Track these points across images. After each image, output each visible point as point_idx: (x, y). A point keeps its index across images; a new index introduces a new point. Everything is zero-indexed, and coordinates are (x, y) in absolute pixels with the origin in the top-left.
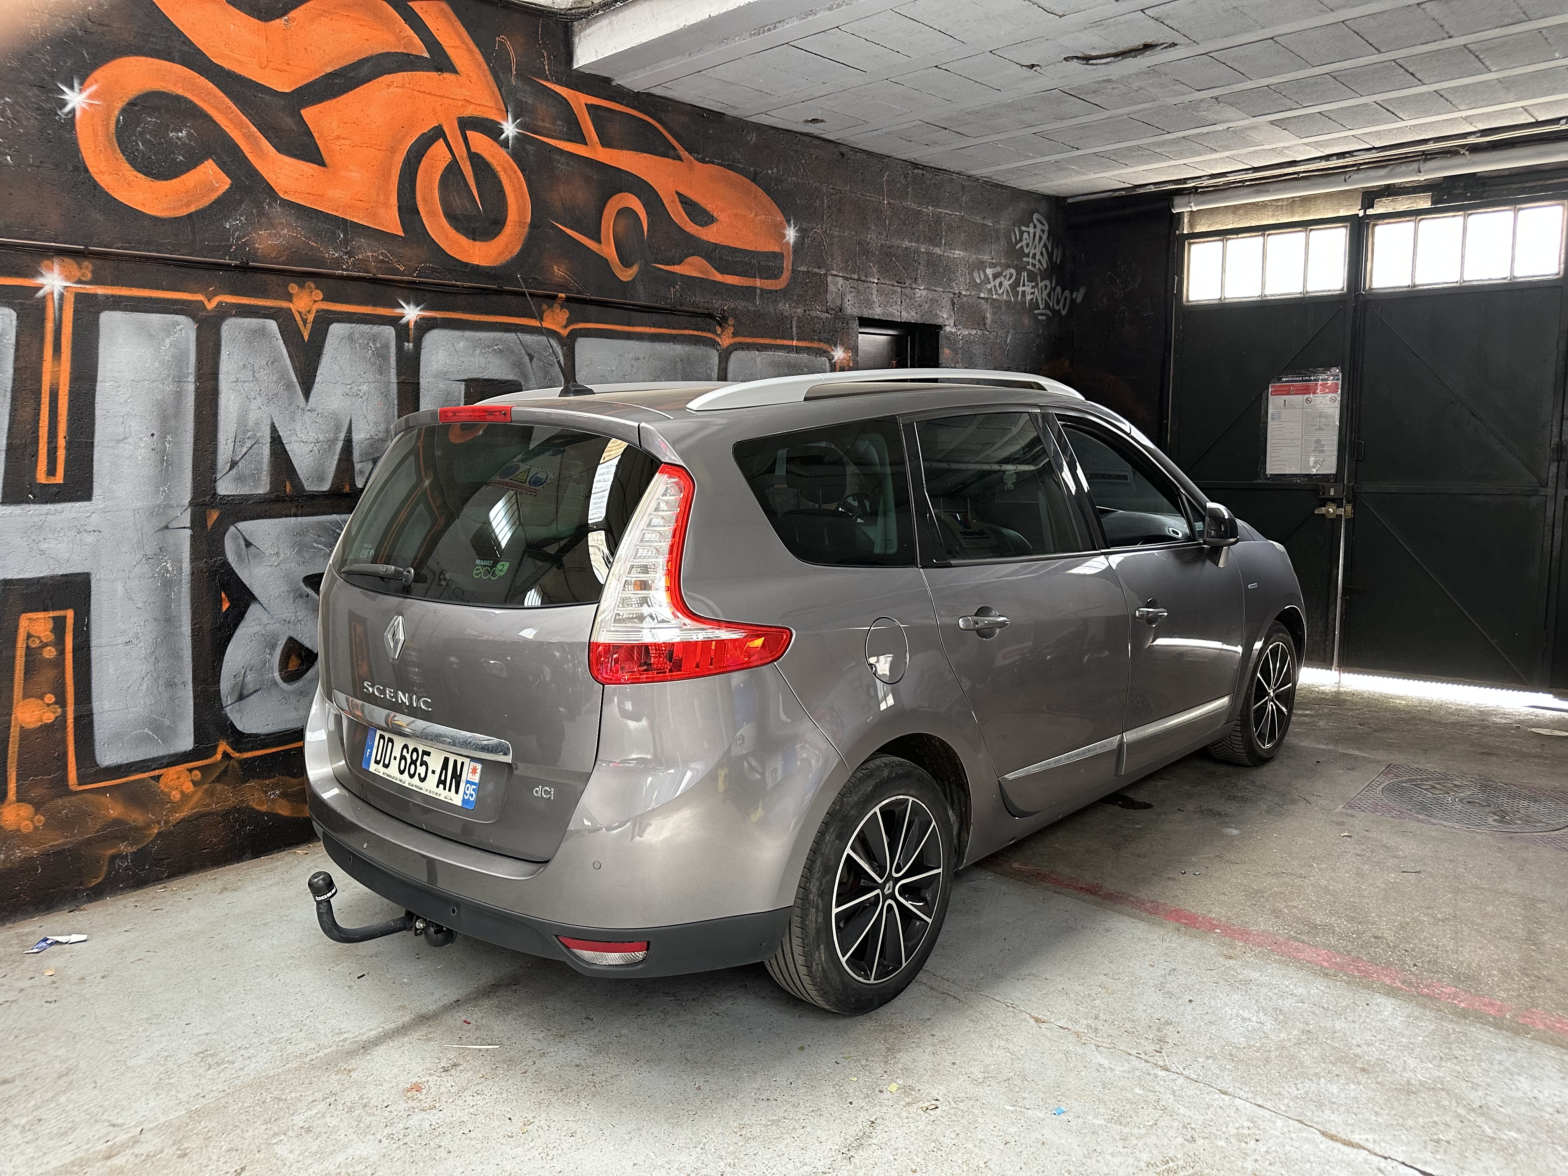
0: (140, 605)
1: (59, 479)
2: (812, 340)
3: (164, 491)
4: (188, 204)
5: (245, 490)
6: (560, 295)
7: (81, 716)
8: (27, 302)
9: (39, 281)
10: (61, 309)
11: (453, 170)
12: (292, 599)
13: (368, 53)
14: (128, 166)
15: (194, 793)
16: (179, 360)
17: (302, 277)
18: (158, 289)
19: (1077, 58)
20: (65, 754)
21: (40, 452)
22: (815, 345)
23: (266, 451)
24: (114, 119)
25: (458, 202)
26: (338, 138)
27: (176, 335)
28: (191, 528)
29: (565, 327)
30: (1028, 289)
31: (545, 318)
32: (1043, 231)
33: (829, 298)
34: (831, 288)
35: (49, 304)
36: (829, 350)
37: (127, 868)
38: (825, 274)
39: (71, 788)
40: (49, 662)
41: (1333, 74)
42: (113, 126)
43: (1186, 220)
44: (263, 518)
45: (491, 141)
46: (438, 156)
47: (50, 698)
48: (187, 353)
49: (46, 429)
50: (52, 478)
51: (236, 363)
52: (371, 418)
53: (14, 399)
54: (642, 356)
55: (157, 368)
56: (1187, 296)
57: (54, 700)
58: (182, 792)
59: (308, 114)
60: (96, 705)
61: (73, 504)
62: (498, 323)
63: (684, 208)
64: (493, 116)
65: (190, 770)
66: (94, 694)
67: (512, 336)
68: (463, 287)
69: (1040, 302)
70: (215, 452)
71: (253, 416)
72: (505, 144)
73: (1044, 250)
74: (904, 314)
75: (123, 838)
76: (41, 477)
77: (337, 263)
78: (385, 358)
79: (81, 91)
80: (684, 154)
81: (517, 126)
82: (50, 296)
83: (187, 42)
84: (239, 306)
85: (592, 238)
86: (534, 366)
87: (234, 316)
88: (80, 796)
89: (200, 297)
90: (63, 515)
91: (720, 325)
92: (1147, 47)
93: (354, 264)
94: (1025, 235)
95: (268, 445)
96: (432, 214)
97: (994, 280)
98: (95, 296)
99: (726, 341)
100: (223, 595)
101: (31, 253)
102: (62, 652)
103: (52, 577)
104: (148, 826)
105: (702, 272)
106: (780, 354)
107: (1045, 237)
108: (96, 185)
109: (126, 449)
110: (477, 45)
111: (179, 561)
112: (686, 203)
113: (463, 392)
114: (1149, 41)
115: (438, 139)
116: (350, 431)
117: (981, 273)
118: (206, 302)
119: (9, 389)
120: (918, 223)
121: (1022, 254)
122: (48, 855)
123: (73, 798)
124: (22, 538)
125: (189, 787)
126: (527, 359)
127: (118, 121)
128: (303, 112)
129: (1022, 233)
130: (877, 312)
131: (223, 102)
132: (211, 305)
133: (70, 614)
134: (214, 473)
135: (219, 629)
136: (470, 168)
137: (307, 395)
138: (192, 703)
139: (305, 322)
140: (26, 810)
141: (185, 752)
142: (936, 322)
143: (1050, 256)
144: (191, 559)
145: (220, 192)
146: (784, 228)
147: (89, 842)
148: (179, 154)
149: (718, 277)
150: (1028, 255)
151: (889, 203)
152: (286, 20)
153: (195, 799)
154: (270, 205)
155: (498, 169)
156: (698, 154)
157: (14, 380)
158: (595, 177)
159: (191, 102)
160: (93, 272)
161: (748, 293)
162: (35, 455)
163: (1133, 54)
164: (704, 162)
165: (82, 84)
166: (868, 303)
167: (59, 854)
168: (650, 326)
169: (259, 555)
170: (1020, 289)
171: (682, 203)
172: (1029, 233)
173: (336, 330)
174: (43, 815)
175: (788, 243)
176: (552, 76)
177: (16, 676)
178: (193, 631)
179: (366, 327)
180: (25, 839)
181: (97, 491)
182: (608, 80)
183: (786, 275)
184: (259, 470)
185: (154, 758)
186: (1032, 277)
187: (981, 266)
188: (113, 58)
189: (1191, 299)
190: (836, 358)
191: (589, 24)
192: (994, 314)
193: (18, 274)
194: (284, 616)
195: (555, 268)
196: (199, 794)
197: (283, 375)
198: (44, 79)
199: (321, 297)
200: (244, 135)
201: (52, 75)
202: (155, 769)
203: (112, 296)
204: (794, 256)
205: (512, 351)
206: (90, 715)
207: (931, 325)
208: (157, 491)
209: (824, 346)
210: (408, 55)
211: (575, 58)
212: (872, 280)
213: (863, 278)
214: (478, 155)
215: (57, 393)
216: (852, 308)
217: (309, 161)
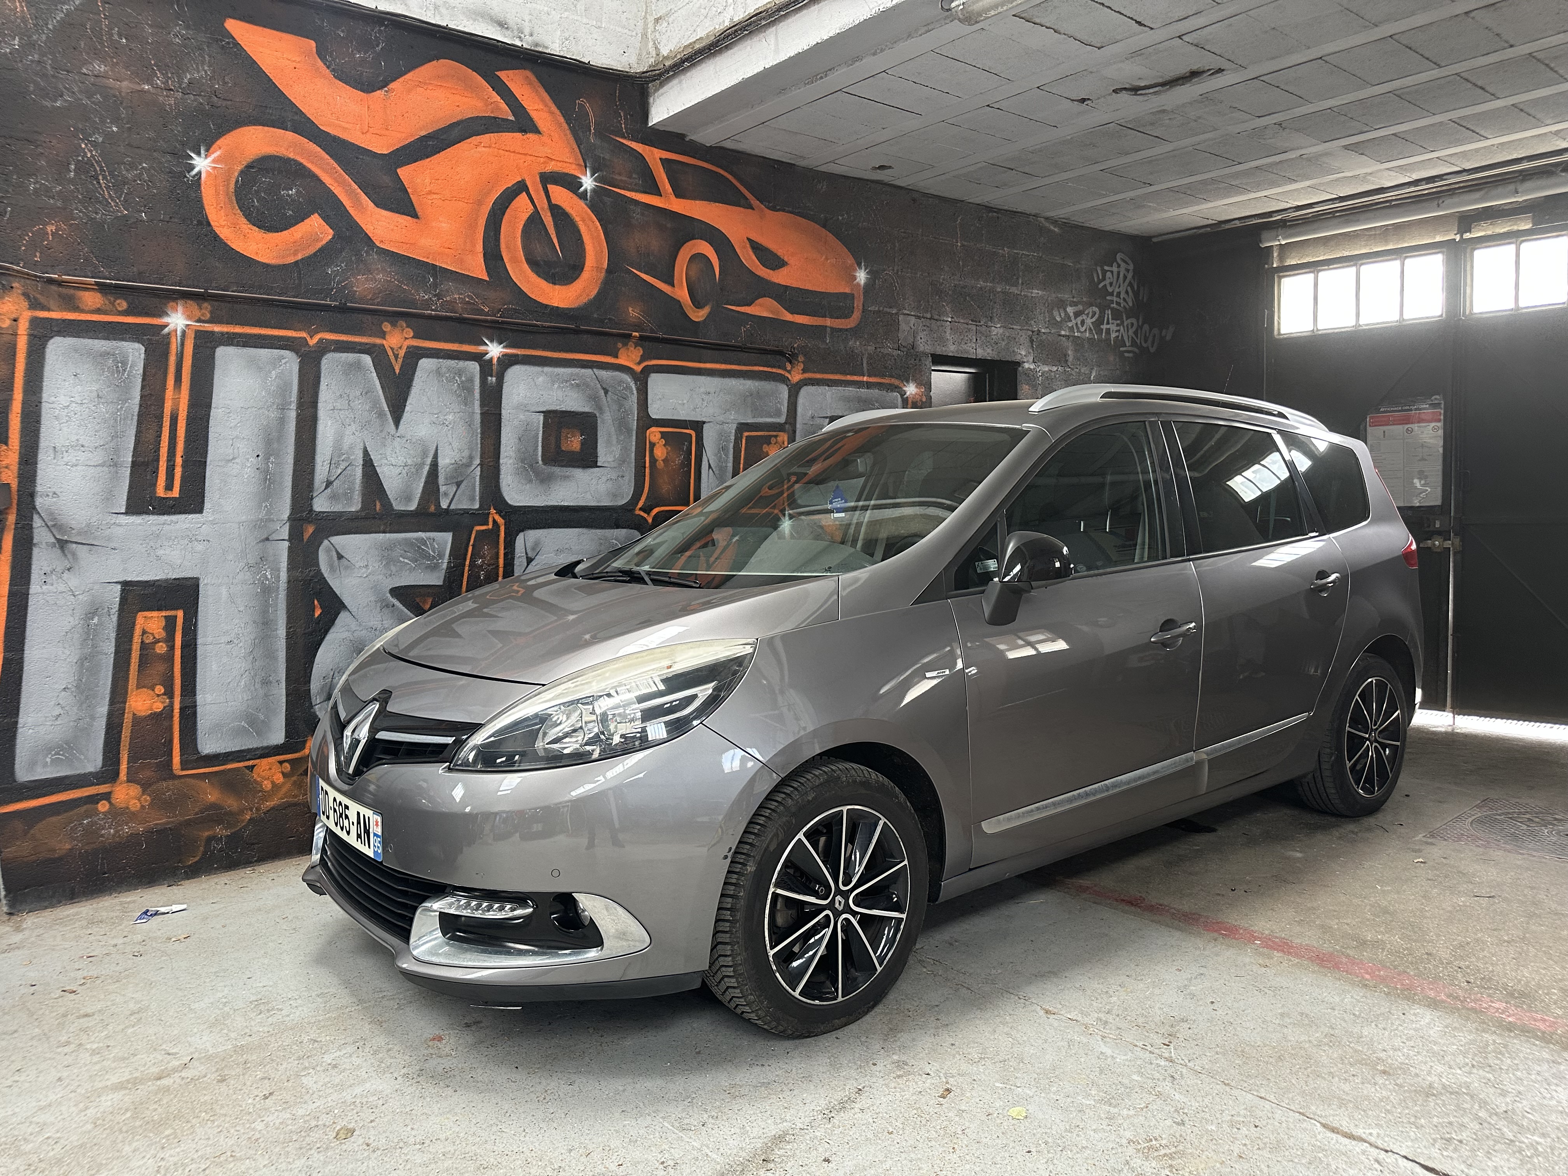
0: (241, 609)
1: (176, 493)
2: (883, 376)
3: (266, 506)
4: (295, 253)
5: (338, 508)
6: (634, 334)
7: (186, 707)
8: (154, 338)
9: (166, 320)
10: (182, 344)
11: (534, 221)
12: (378, 609)
13: (459, 118)
14: (244, 220)
15: (284, 784)
16: (284, 390)
17: (394, 317)
18: (267, 327)
19: (1125, 89)
20: (171, 741)
21: (160, 469)
22: (886, 381)
23: (359, 472)
24: (234, 180)
25: (539, 249)
26: (430, 193)
27: (281, 368)
28: (290, 540)
29: (639, 363)
30: (1113, 327)
31: (620, 355)
32: (1128, 271)
33: (901, 335)
34: (903, 326)
35: (173, 340)
36: (901, 385)
37: (221, 850)
38: (896, 314)
39: (175, 772)
40: (161, 657)
41: (1396, 92)
42: (232, 185)
43: (1275, 255)
44: (355, 533)
45: (571, 194)
46: (521, 208)
47: (160, 689)
48: (291, 384)
49: (166, 449)
50: (170, 492)
51: (334, 393)
52: (456, 445)
53: (139, 423)
54: (712, 391)
55: (264, 397)
56: (1279, 329)
57: (163, 691)
58: (273, 782)
59: (404, 173)
60: (199, 698)
61: (186, 516)
62: (576, 360)
63: (755, 253)
64: (573, 170)
65: (281, 763)
66: (198, 687)
67: (588, 372)
68: (543, 327)
69: (1126, 340)
70: (312, 472)
71: (347, 441)
72: (583, 196)
73: (1129, 289)
74: (980, 351)
75: (219, 822)
76: (161, 492)
77: (427, 304)
78: (470, 391)
79: (206, 157)
80: (755, 202)
81: (595, 180)
82: (174, 333)
83: (299, 112)
84: (337, 342)
85: (665, 282)
86: (609, 399)
87: (333, 351)
88: (183, 780)
89: (303, 334)
90: (178, 526)
91: (791, 363)
92: (1194, 74)
93: (442, 305)
94: (1109, 274)
95: (361, 467)
96: (514, 260)
97: (1075, 318)
98: (213, 333)
99: (796, 376)
100: (316, 602)
101: (158, 296)
102: (172, 648)
103: (166, 580)
104: (242, 811)
105: (772, 312)
106: (851, 390)
107: (1130, 276)
108: (216, 237)
109: (234, 468)
110: (559, 108)
111: (276, 570)
112: (756, 247)
113: (542, 422)
114: (1195, 68)
115: (521, 193)
116: (436, 456)
117: (1062, 311)
118: (308, 339)
119: (136, 414)
120: (993, 264)
121: (1105, 292)
122: (152, 833)
123: (176, 782)
124: (141, 544)
125: (279, 779)
126: (602, 392)
127: (237, 181)
128: (399, 171)
129: (1104, 272)
130: (951, 349)
131: (328, 164)
132: (313, 342)
133: (180, 614)
134: (312, 491)
135: (311, 634)
136: (550, 219)
137: (397, 423)
138: (284, 699)
139: (396, 357)
140: (135, 790)
141: (277, 745)
142: (1013, 359)
143: (1136, 294)
144: (288, 568)
145: (324, 242)
146: (855, 270)
147: (188, 823)
148: (289, 209)
149: (788, 317)
150: (1112, 294)
151: (963, 245)
152: (386, 91)
153: (284, 790)
154: (366, 252)
155: (577, 219)
156: (769, 202)
157: (141, 406)
158: (669, 225)
159: (301, 164)
160: (211, 312)
161: (818, 332)
162: (156, 472)
163: (1180, 82)
164: (773, 209)
165: (207, 150)
166: (942, 340)
167: (162, 832)
168: (722, 363)
169: (350, 567)
170: (1104, 327)
171: (753, 248)
172: (1112, 272)
173: (425, 364)
174: (150, 796)
175: (858, 284)
176: (628, 134)
177: (132, 668)
178: (288, 634)
179: (453, 362)
180: (133, 816)
181: (207, 505)
182: (682, 136)
183: (857, 315)
184: (352, 489)
185: (248, 749)
186: (1117, 315)
187: (1061, 304)
188: (235, 128)
189: (1282, 332)
190: (908, 394)
191: (662, 85)
192: (1076, 351)
193: (147, 315)
194: (371, 624)
195: (630, 309)
196: (288, 785)
197: (375, 403)
198: (176, 147)
199: (412, 334)
200: (346, 191)
201: (183, 144)
202: (249, 760)
203: (227, 333)
204: (865, 296)
205: (588, 386)
206: (194, 706)
207: (1008, 361)
208: (260, 507)
209: (896, 382)
210: (495, 118)
211: (650, 117)
212: (945, 319)
213: (936, 317)
214: (557, 207)
215: (177, 417)
216: (924, 345)
217: (403, 214)
